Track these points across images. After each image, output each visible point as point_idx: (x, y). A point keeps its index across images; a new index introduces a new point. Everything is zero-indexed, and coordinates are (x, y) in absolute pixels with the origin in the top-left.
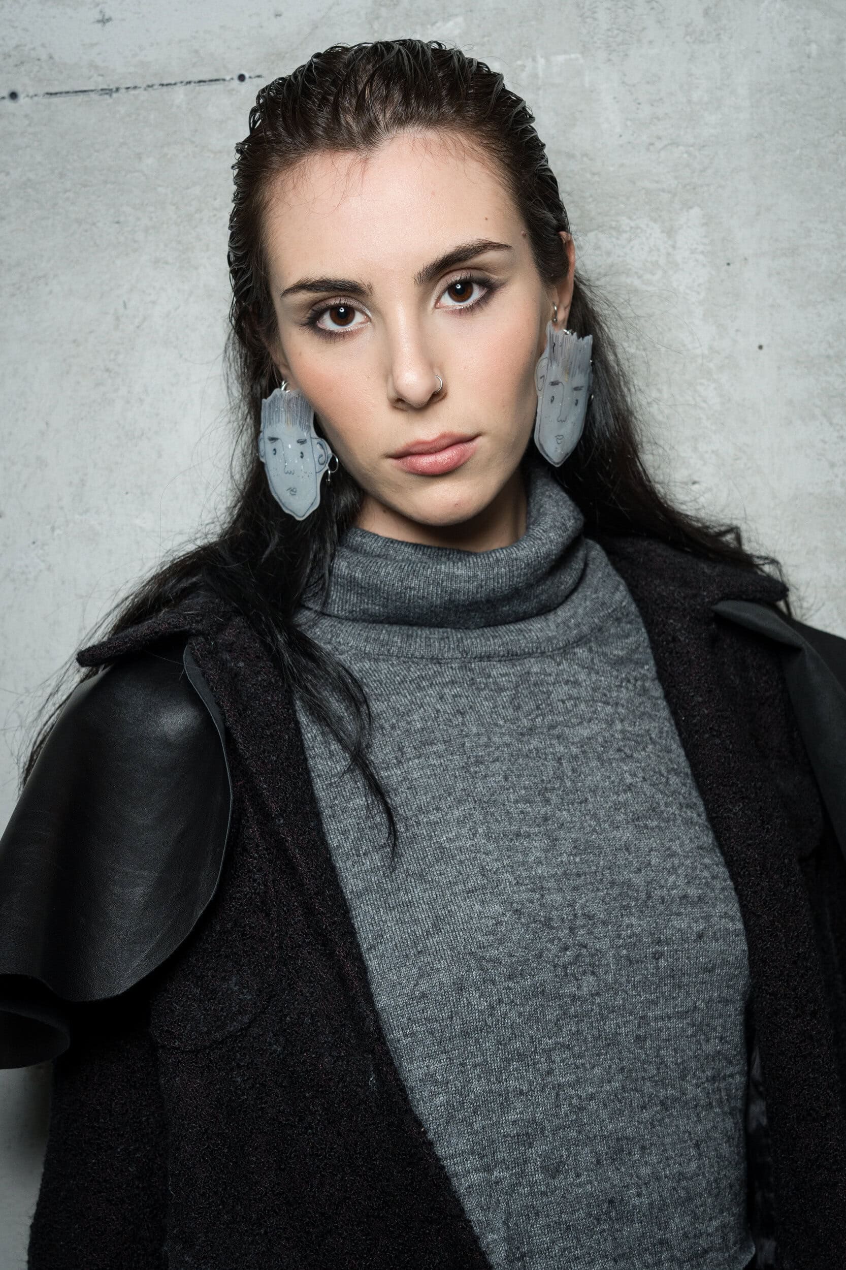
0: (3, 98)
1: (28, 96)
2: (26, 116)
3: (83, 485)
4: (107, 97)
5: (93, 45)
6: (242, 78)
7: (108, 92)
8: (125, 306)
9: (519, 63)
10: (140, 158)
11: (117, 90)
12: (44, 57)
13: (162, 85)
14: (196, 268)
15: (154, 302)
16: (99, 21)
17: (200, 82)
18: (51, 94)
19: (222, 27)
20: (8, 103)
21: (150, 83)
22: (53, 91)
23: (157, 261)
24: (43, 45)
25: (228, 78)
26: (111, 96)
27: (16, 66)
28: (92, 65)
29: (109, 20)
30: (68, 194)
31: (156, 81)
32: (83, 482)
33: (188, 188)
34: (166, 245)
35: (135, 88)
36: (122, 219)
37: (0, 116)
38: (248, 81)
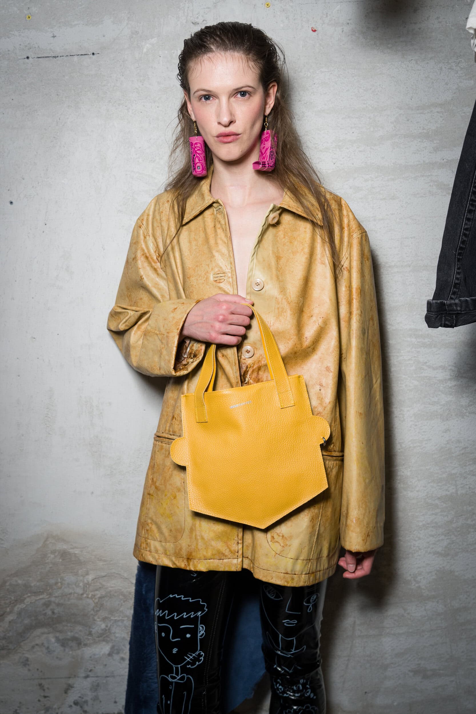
0: (25, 58)
1: (32, 58)
2: (31, 64)
3: (47, 171)
4: (55, 59)
5: (51, 43)
6: (93, 54)
7: (55, 57)
8: (59, 119)
9: (173, 51)
10: (64, 76)
11: (58, 57)
12: (37, 47)
13: (71, 55)
14: (80, 109)
15: (68, 118)
16: (52, 37)
17: (81, 55)
18: (39, 57)
19: (88, 39)
20: (26, 60)
21: (67, 55)
23: (69, 106)
24: (36, 43)
25: (89, 54)
27: (29, 49)
28: (51, 50)
29: (55, 36)
30: (43, 86)
31: (69, 54)
32: (47, 170)
33: (77, 85)
34: (71, 102)
35: (63, 56)
36: (59, 94)
37: (24, 63)
38: (95, 55)
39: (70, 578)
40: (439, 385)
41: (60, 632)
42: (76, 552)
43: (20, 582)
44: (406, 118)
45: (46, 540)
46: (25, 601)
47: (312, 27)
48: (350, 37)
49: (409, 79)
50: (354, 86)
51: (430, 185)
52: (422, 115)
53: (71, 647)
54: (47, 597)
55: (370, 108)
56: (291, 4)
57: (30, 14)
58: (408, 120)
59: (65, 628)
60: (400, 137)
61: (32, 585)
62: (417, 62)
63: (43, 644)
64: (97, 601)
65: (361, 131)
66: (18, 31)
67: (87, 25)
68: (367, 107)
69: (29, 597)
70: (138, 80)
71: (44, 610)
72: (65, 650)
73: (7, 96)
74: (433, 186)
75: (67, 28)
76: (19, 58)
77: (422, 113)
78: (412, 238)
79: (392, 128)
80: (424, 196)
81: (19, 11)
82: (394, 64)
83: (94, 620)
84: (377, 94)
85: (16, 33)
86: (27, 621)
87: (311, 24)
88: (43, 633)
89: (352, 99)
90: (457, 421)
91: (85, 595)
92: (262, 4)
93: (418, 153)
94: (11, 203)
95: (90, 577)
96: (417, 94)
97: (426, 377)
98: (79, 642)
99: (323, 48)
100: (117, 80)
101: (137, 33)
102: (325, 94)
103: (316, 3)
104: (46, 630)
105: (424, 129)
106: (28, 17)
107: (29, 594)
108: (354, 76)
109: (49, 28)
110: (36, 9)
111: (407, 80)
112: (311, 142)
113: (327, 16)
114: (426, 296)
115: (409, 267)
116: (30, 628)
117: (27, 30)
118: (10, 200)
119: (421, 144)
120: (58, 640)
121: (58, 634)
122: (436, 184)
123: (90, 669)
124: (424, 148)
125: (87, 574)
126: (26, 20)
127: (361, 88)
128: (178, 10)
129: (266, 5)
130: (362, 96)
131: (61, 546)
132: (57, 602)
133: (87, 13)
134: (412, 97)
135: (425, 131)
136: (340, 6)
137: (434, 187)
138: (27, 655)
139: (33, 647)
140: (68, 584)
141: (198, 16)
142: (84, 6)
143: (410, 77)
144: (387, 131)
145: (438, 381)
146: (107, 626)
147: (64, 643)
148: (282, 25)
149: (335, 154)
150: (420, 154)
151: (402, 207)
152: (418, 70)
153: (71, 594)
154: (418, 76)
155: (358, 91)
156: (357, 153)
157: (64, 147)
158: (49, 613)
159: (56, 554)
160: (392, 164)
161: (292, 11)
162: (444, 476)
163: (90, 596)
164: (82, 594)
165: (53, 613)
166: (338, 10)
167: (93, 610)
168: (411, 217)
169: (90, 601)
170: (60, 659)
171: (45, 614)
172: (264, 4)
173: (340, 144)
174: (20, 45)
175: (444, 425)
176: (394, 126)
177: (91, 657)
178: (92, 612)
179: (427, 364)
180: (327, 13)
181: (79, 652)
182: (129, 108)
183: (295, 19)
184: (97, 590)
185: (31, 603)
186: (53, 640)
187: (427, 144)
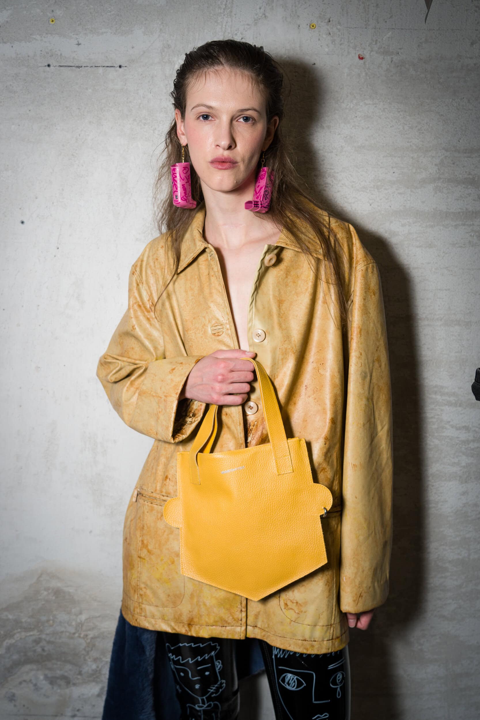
0: (46, 66)
1: (53, 66)
2: (52, 72)
3: (63, 190)
4: (78, 69)
5: (75, 52)
7: (79, 67)
8: (80, 135)
10: (87, 89)
11: (81, 67)
13: (95, 66)
14: (102, 125)
15: (88, 135)
16: (77, 44)
17: (107, 66)
19: (115, 50)
20: (47, 68)
21: (92, 66)
22: (61, 65)
23: (90, 122)
24: (59, 50)
25: (116, 66)
26: (79, 68)
27: (50, 56)
28: (74, 58)
29: (80, 44)
30: (64, 98)
31: (94, 65)
33: (101, 100)
34: (93, 117)
35: (87, 66)
36: (80, 108)
37: (44, 72)
38: (122, 68)
39: (62, 616)
40: (460, 446)
41: (50, 669)
42: (71, 591)
43: (10, 617)
44: (452, 161)
45: (40, 576)
46: (15, 637)
47: (359, 54)
48: (399, 68)
49: (459, 118)
50: (399, 122)
51: (471, 235)
52: (469, 159)
53: (60, 686)
54: (38, 633)
55: (414, 147)
56: (339, 27)
57: (54, 17)
58: (454, 164)
59: (55, 666)
60: (443, 181)
61: (23, 620)
62: (469, 100)
63: (30, 681)
64: (89, 641)
65: (402, 172)
66: (40, 35)
67: (115, 34)
68: (411, 146)
69: (18, 632)
70: (166, 99)
71: (33, 647)
72: (53, 688)
73: (24, 106)
74: (473, 236)
75: (93, 36)
76: (40, 65)
77: (470, 157)
78: (446, 290)
79: (436, 171)
80: (463, 246)
81: (42, 13)
82: (444, 102)
83: (85, 660)
84: (423, 133)
85: (38, 37)
86: (15, 657)
87: (358, 51)
88: (31, 670)
89: (395, 136)
90: (476, 484)
91: (77, 635)
92: (307, 24)
93: (461, 200)
94: (22, 222)
95: (83, 617)
96: (466, 135)
97: (448, 437)
98: (68, 682)
99: (370, 78)
100: (144, 98)
101: (169, 46)
102: (367, 128)
103: (366, 28)
104: (34, 667)
105: (470, 174)
106: (51, 21)
107: (19, 630)
108: (399, 112)
109: (73, 35)
110: (60, 12)
111: (457, 120)
112: (348, 179)
113: (376, 43)
114: (456, 352)
115: (441, 320)
116: (17, 664)
117: (50, 35)
118: (21, 220)
119: (465, 190)
120: (46, 677)
121: (47, 672)
122: (477, 234)
123: (77, 708)
124: (468, 194)
125: (81, 613)
126: (50, 24)
127: (406, 124)
128: (216, 24)
129: (311, 26)
130: (406, 134)
131: (55, 584)
132: (48, 639)
133: (117, 20)
134: (460, 138)
135: (471, 177)
136: (392, 33)
137: (475, 237)
138: (14, 691)
139: (20, 683)
140: (61, 622)
141: (236, 32)
142: (113, 13)
143: (460, 117)
144: (431, 174)
145: (460, 441)
146: (98, 667)
147: (52, 681)
148: (327, 50)
149: (372, 194)
150: (463, 201)
151: (439, 256)
152: (469, 109)
153: (62, 632)
154: (469, 116)
155: (404, 128)
156: (397, 195)
157: (83, 166)
158: (39, 649)
159: (50, 591)
160: (432, 210)
161: (339, 35)
162: (458, 539)
163: (82, 636)
164: (74, 634)
165: (43, 650)
166: (389, 38)
167: (85, 649)
168: (447, 267)
169: (82, 641)
170: (48, 697)
171: (35, 651)
172: (309, 25)
173: (379, 183)
174: (41, 51)
175: (463, 487)
176: (438, 169)
177: (79, 697)
178: (83, 652)
179: (451, 423)
180: (377, 40)
181: (67, 691)
182: (155, 129)
183: (341, 45)
184: (89, 630)
185: (21, 639)
186: (42, 677)
187: (471, 190)
